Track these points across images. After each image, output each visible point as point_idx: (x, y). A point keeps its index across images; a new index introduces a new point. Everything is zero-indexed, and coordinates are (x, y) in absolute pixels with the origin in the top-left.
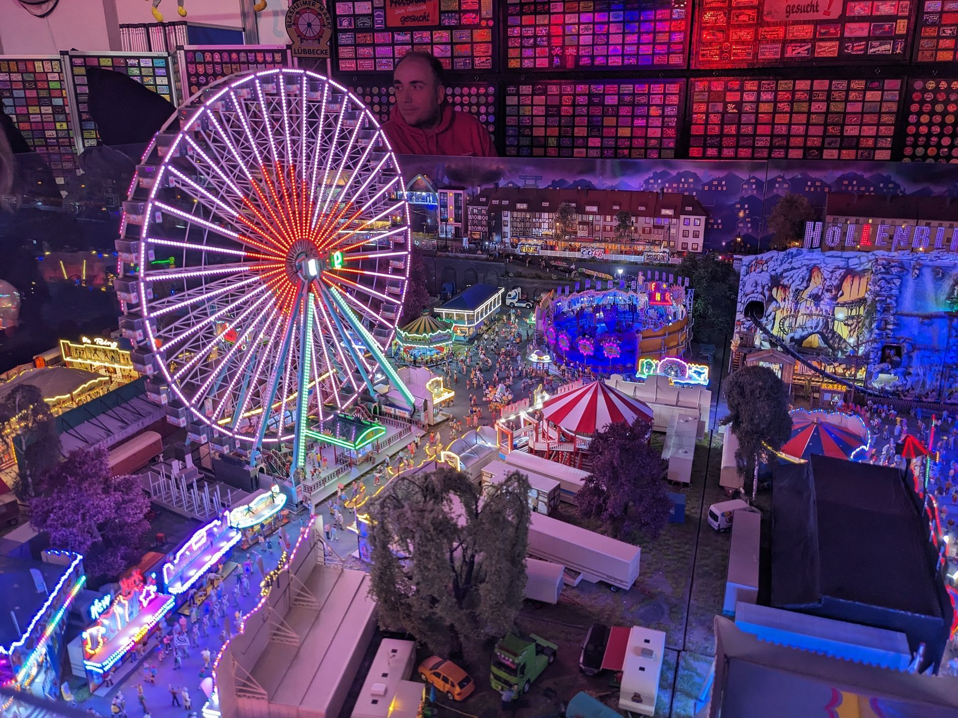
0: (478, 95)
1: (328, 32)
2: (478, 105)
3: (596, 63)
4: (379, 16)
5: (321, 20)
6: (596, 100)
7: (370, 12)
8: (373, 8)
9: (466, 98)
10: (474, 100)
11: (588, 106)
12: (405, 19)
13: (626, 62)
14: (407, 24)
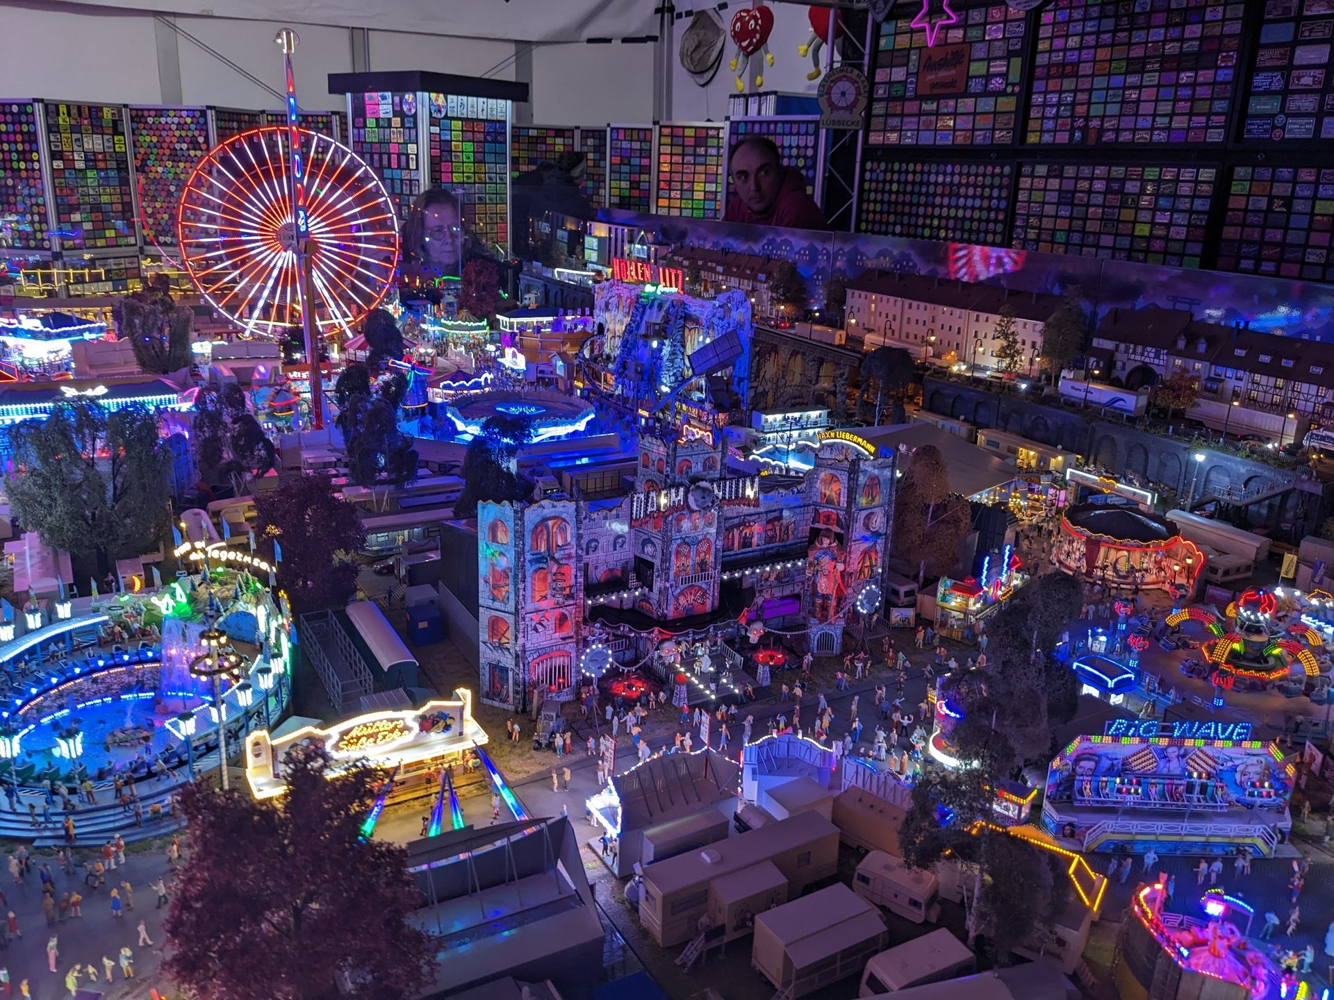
0: (993, 175)
1: (863, 102)
2: (992, 187)
3: (1121, 139)
4: (912, 82)
5: (857, 89)
6: (1115, 186)
7: (903, 78)
8: (908, 74)
9: (980, 178)
10: (988, 181)
11: (1105, 193)
12: (934, 85)
13: (1155, 138)
14: (935, 91)
